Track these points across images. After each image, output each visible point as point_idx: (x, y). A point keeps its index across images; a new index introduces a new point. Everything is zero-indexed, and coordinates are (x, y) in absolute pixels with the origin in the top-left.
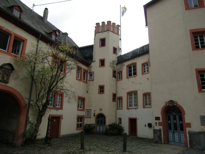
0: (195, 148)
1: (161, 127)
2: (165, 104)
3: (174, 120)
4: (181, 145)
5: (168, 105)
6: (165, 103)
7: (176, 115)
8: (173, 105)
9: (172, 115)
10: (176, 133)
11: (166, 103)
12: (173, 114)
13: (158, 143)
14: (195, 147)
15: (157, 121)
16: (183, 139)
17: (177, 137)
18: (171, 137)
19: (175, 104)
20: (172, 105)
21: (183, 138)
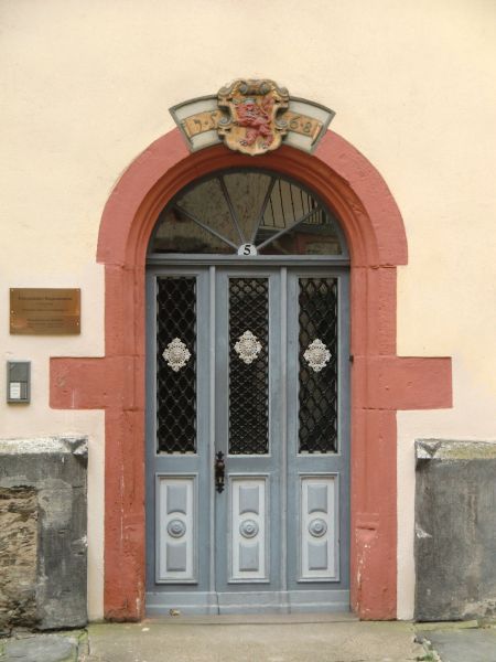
0: (469, 617)
1: (88, 427)
2: (170, 125)
3: (235, 336)
4: (290, 611)
5: (204, 139)
6: (173, 110)
7: (277, 268)
8: (276, 143)
9: (220, 267)
10: (245, 485)
11: (182, 114)
12: (241, 251)
13: (35, 626)
14: (470, 608)
15: (39, 351)
16: (319, 542)
17: (260, 520)
18: (176, 533)
19: (301, 141)
20: (257, 150)
21: (319, 533)
